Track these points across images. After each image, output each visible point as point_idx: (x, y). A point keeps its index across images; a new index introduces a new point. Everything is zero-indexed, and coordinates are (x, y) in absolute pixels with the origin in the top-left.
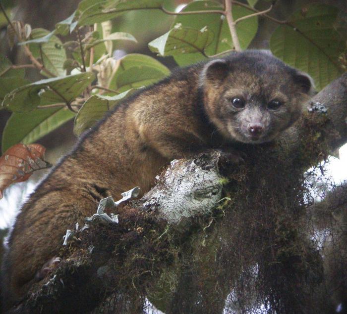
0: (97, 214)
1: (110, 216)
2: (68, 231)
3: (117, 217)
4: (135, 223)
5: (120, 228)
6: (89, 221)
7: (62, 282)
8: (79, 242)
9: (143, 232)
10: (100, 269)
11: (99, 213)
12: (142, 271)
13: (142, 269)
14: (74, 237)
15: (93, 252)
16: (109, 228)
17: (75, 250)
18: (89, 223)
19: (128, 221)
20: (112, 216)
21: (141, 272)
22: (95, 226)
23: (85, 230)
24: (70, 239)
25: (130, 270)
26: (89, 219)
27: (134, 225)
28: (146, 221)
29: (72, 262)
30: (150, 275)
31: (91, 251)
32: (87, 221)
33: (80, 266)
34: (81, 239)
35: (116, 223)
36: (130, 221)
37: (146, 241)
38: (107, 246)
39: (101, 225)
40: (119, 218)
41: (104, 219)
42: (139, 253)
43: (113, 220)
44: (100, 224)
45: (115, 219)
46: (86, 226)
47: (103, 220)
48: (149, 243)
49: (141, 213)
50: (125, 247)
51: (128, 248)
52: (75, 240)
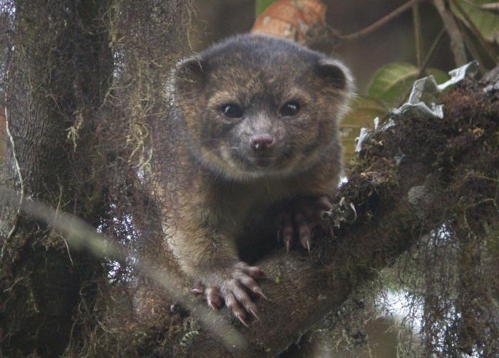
0: (409, 103)
1: (430, 107)
2: (363, 130)
3: (441, 109)
4: (471, 120)
5: (447, 127)
6: (397, 115)
7: (353, 207)
8: (381, 148)
9: (483, 135)
10: (413, 189)
11: (413, 103)
12: (481, 198)
13: (481, 195)
14: (373, 140)
15: (402, 163)
16: (428, 125)
17: (373, 160)
18: (396, 117)
19: (459, 115)
20: (433, 108)
21: (477, 200)
22: (406, 123)
23: (389, 128)
24: (366, 142)
25: (460, 197)
26: (397, 111)
27: (468, 123)
28: (488, 117)
29: (370, 177)
30: (493, 204)
31: (398, 161)
32: (393, 114)
33: (381, 184)
34: (383, 143)
35: (439, 118)
36: (461, 117)
37: (487, 150)
38: (423, 155)
40: (444, 110)
41: (420, 111)
42: (475, 169)
43: (435, 113)
44: (414, 119)
45: (438, 112)
46: (391, 123)
47: (418, 114)
48: (492, 152)
49: (480, 104)
50: (453, 158)
51: (458, 159)
52: (373, 144)
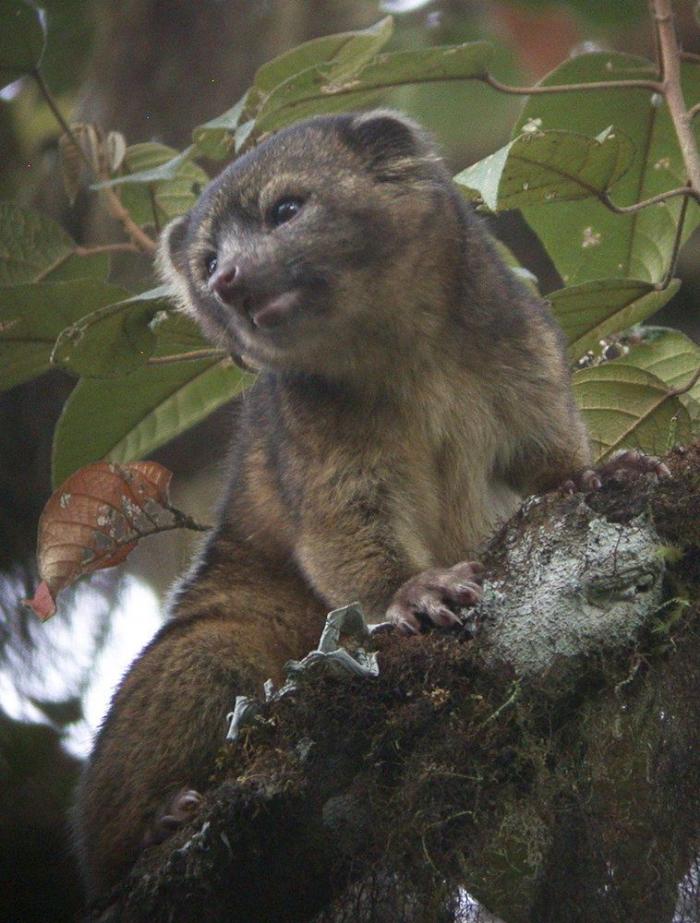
0: (319, 651)
1: (356, 656)
2: (239, 699)
3: (374, 659)
4: (426, 676)
5: (385, 691)
6: (298, 671)
7: (225, 840)
8: (272, 731)
9: (449, 700)
10: (330, 803)
11: (326, 649)
12: (450, 811)
13: (449, 806)
14: (258, 717)
15: (310, 757)
16: (354, 688)
17: (259, 753)
18: (298, 675)
19: (407, 668)
20: (362, 657)
21: (444, 815)
22: (314, 685)
23: (286, 695)
24: (244, 721)
25: (414, 811)
26: (298, 665)
27: (422, 680)
28: (455, 667)
29: (253, 786)
30: (472, 822)
31: (304, 753)
32: (291, 670)
33: (275, 796)
34: (276, 721)
35: (371, 676)
36: (411, 671)
37: (456, 726)
38: (347, 740)
39: (332, 681)
40: (380, 661)
41: (338, 664)
42: (439, 761)
43: (364, 667)
44: (329, 681)
45: (370, 665)
46: (289, 686)
47: (336, 669)
48: (465, 730)
49: (441, 646)
50: (400, 745)
51: (408, 746)
52: (258, 724)
